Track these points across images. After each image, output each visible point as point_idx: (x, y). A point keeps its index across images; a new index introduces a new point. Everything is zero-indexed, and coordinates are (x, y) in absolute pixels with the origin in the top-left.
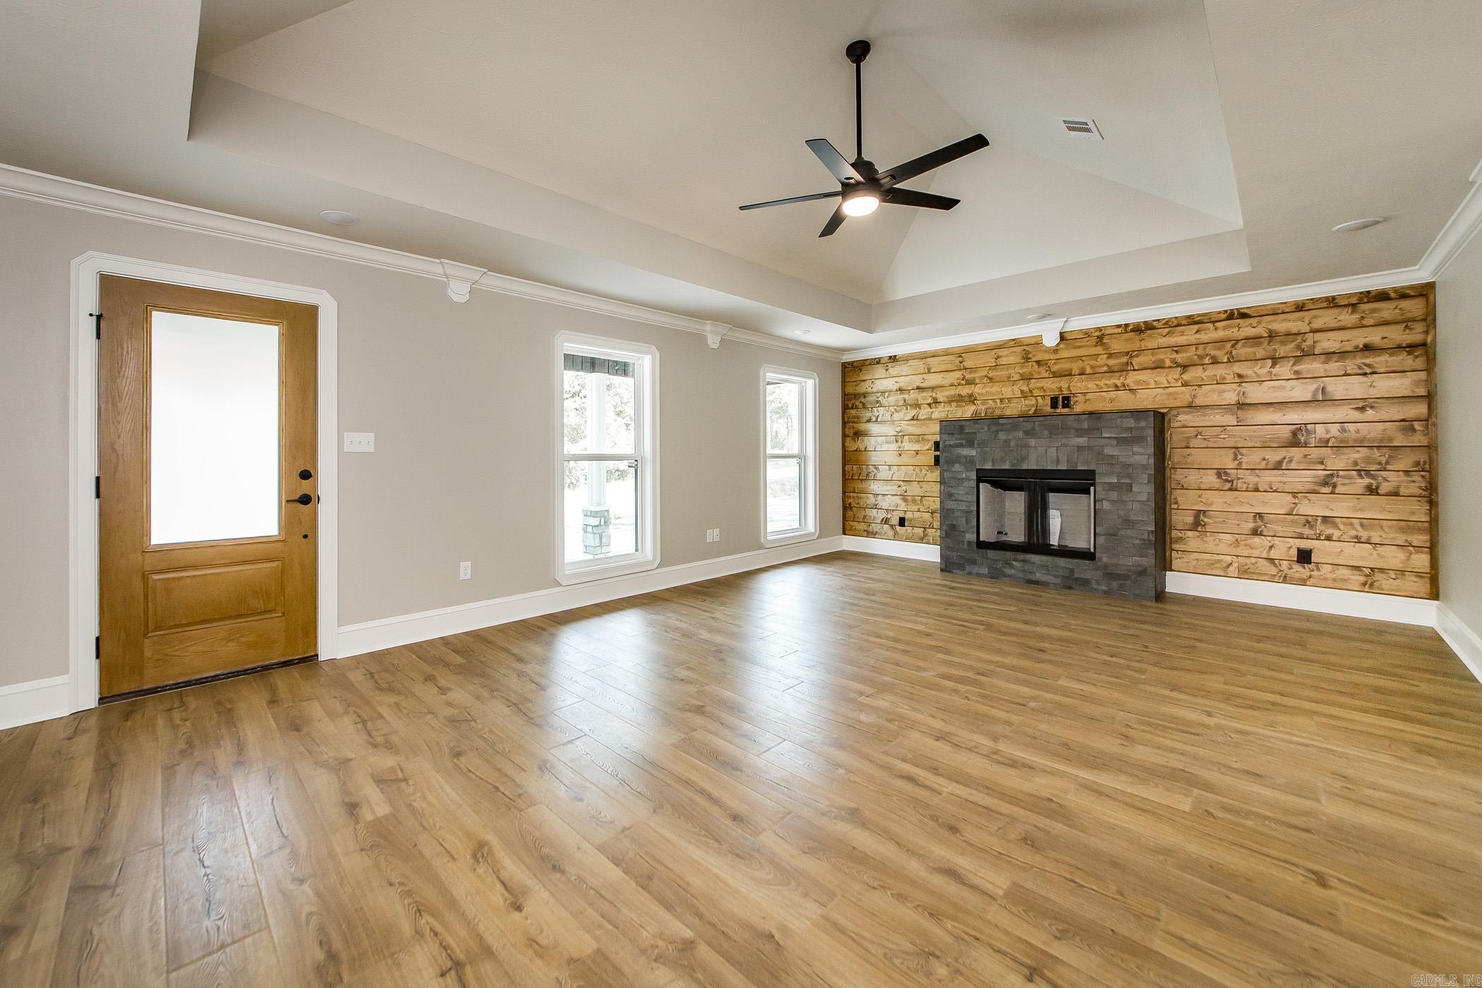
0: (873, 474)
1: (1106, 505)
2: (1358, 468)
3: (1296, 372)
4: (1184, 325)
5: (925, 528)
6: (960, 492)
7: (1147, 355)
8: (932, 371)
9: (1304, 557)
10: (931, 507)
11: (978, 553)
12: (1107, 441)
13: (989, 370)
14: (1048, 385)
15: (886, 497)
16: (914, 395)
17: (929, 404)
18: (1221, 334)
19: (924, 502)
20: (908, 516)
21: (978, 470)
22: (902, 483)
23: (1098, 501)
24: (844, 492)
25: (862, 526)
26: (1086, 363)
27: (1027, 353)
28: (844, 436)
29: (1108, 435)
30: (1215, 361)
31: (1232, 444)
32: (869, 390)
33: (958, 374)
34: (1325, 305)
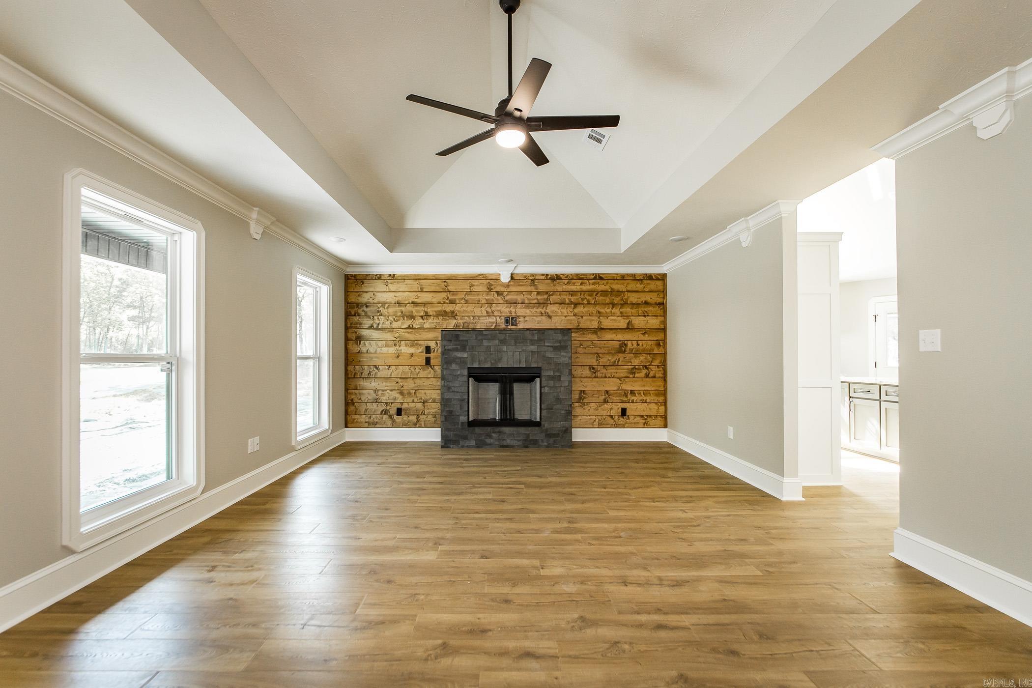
0: (374, 373)
1: (546, 390)
2: (643, 364)
3: (621, 313)
4: (575, 279)
5: (418, 415)
6: (456, 385)
7: (557, 295)
8: (424, 290)
9: (624, 412)
10: (423, 398)
11: (468, 430)
12: (547, 348)
13: (466, 294)
14: (503, 309)
15: (385, 392)
16: (409, 308)
17: (422, 317)
18: (591, 287)
19: (418, 395)
20: (405, 406)
21: (469, 368)
22: (399, 380)
23: (543, 387)
24: (346, 390)
25: (363, 419)
26: (525, 296)
27: (491, 285)
28: (347, 339)
29: (549, 345)
30: (589, 303)
31: (595, 351)
32: (371, 300)
33: (444, 295)
34: (631, 278)
